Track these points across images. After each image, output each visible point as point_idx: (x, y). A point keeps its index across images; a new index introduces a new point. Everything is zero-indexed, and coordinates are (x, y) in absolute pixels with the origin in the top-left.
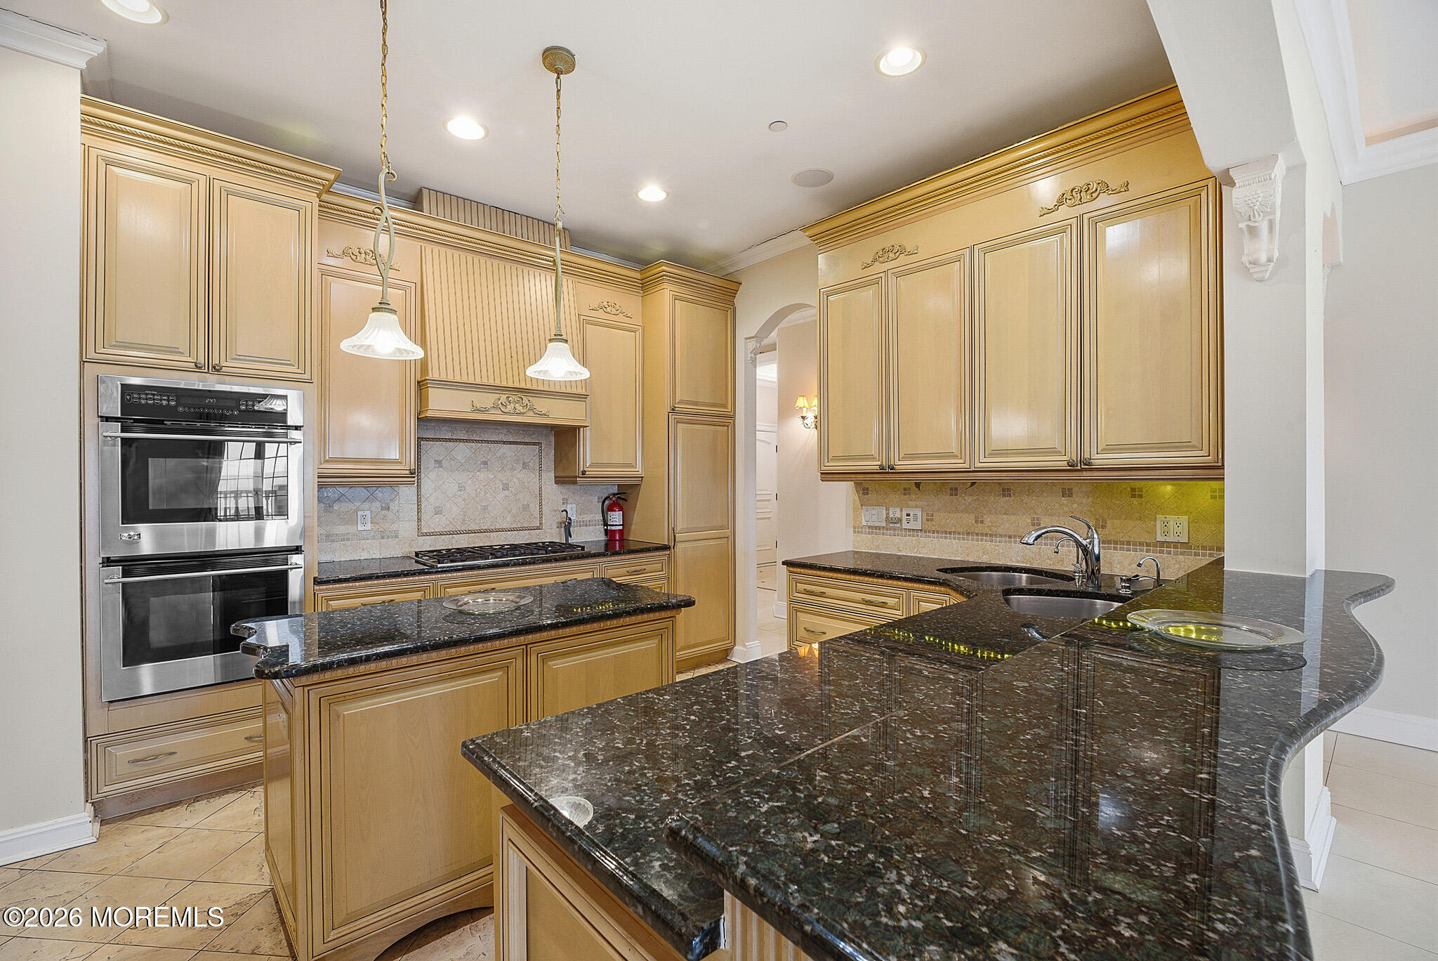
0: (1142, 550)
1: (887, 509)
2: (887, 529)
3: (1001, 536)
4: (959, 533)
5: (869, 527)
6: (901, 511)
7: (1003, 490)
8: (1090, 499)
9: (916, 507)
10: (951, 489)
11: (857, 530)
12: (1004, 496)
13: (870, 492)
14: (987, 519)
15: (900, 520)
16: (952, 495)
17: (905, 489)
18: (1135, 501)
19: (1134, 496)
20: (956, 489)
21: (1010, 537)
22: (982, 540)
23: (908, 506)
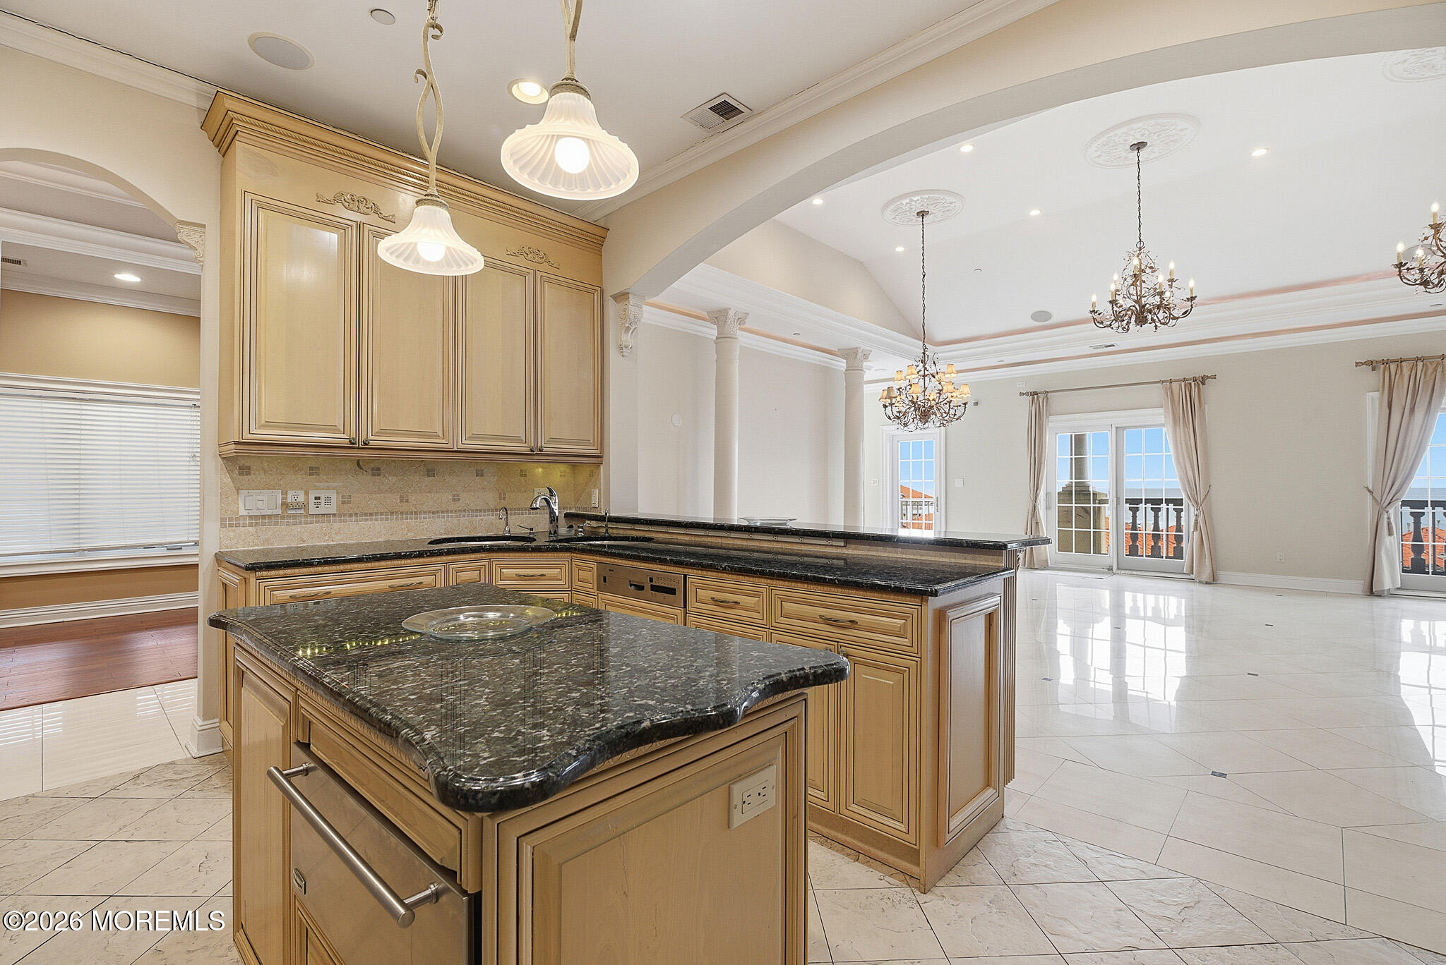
0: (526, 514)
1: (285, 494)
2: (283, 517)
3: (425, 513)
4: (382, 514)
5: (251, 517)
6: (307, 494)
7: (428, 471)
8: (496, 478)
9: (328, 488)
10: (373, 469)
11: (228, 522)
12: (429, 476)
13: (252, 472)
14: (413, 498)
15: (305, 506)
16: (374, 475)
17: (311, 468)
18: (522, 479)
19: (522, 476)
20: (378, 469)
21: (434, 513)
22: (407, 518)
23: (316, 488)
